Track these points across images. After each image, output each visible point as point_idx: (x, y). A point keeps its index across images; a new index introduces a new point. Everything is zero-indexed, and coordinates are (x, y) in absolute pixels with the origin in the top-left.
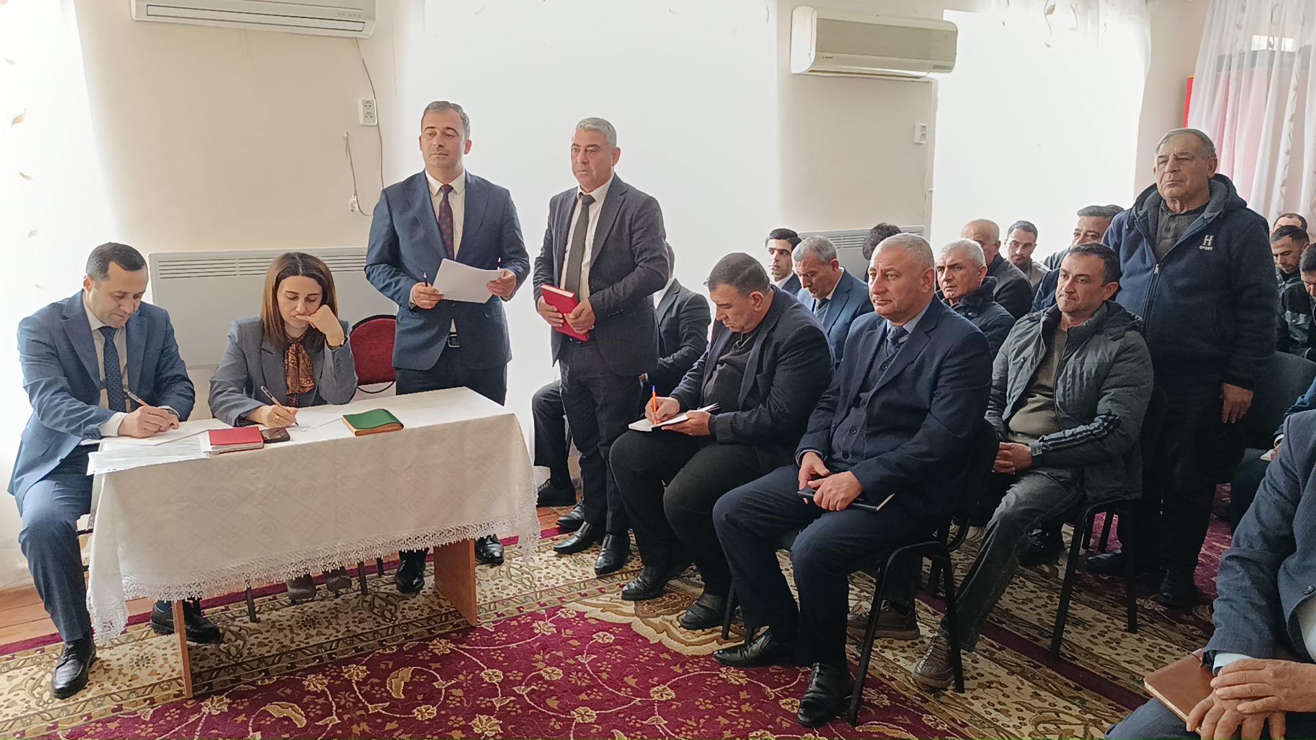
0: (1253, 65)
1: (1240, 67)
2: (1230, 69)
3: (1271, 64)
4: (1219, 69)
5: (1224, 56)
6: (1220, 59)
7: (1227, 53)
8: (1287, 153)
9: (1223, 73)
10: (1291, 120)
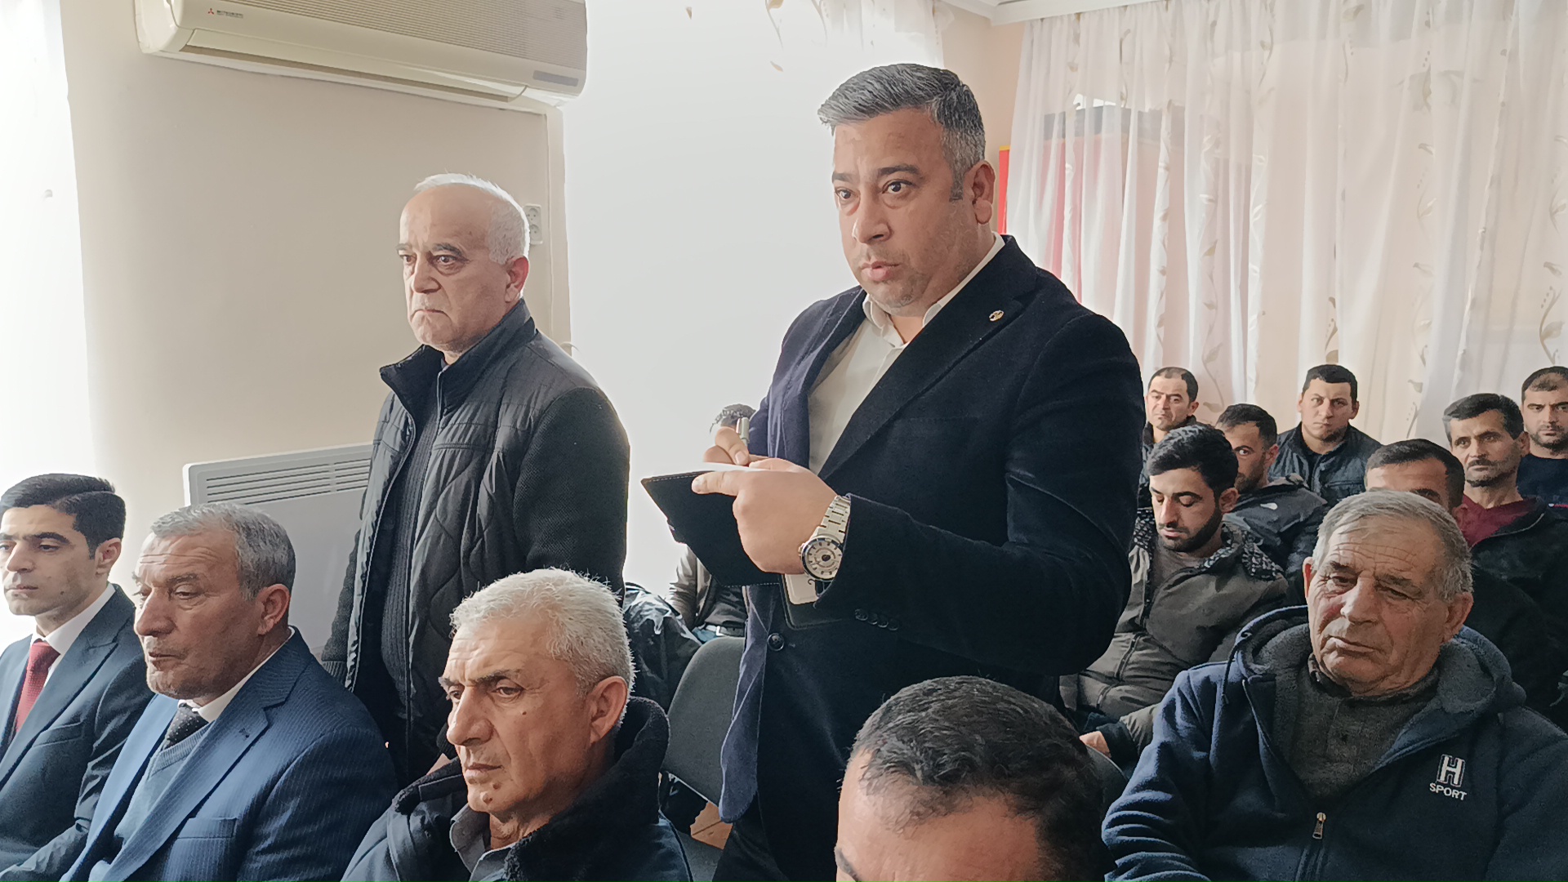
0: (1098, 128)
1: (1079, 132)
2: (1064, 136)
3: (1125, 130)
4: (1047, 135)
5: (1054, 115)
6: (1048, 120)
7: (1057, 111)
8: (1163, 272)
9: (1055, 141)
10: (1164, 218)
